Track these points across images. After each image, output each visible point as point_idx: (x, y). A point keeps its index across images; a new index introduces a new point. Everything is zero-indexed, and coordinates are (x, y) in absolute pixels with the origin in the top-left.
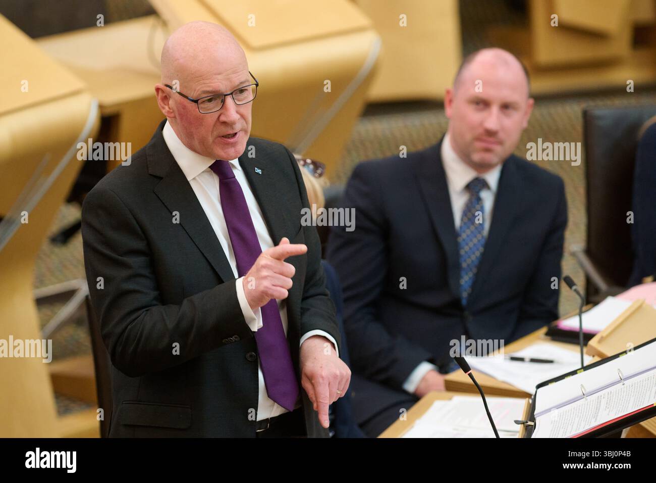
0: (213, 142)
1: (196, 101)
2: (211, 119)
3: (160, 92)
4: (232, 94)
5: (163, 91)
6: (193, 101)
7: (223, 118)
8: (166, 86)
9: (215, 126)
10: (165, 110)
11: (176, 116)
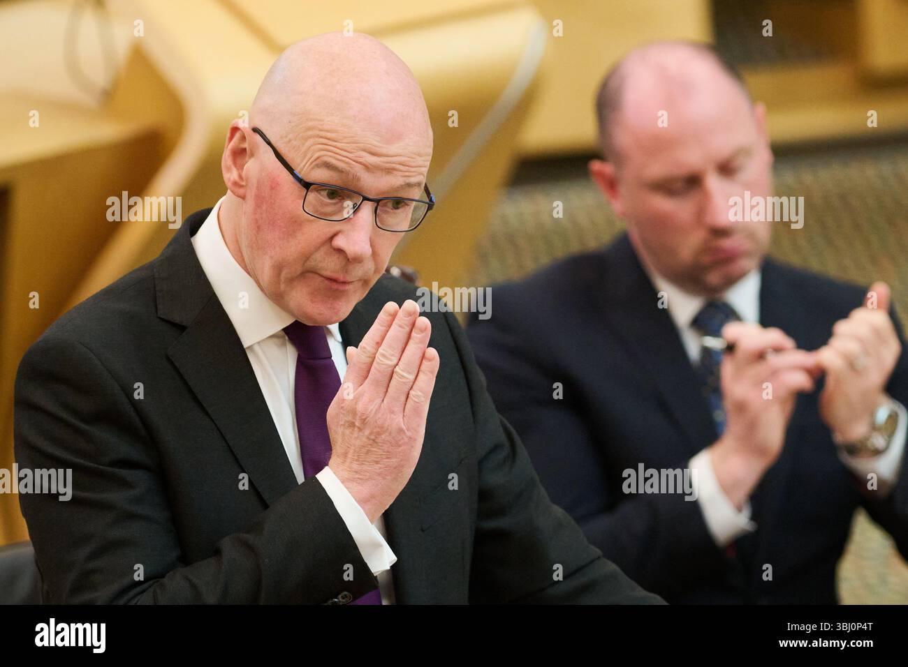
1: (306, 185)
3: (238, 135)
4: (377, 201)
5: (243, 138)
6: (300, 180)
7: (340, 242)
8: (256, 130)
9: (317, 249)
10: (230, 175)
11: (248, 197)
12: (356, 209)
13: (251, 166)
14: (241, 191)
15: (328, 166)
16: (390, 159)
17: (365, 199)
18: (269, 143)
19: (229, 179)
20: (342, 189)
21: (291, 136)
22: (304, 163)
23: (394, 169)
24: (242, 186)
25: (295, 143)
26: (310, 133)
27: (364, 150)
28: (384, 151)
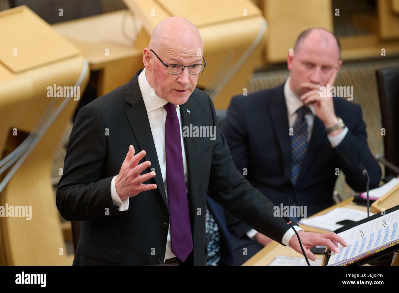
0: (170, 91)
1: (167, 66)
2: (172, 78)
3: (146, 53)
4: (189, 67)
5: (148, 53)
6: (165, 65)
7: (179, 80)
8: (151, 50)
9: (173, 83)
10: (146, 64)
11: (152, 70)
12: (183, 70)
13: (151, 61)
14: (149, 69)
15: (172, 59)
16: (191, 53)
17: (185, 67)
18: (155, 54)
19: (146, 65)
21: (160, 51)
22: (165, 59)
23: (192, 56)
24: (150, 67)
25: (162, 53)
26: (166, 50)
27: (183, 53)
28: (188, 52)
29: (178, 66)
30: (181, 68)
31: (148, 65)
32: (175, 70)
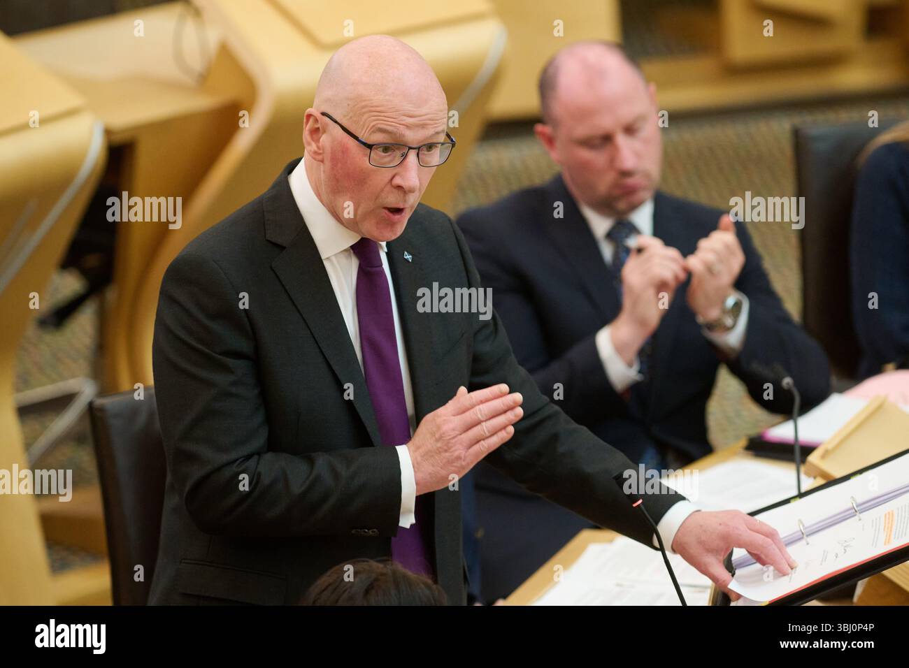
1: (369, 147)
2: (381, 177)
3: (312, 120)
4: (419, 149)
5: (316, 121)
6: (364, 145)
8: (324, 114)
10: (311, 148)
11: (325, 160)
12: (405, 156)
13: (324, 139)
14: (320, 157)
15: (380, 131)
16: (424, 117)
17: (410, 148)
18: (336, 122)
19: (310, 150)
20: (393, 144)
21: (351, 114)
22: (363, 132)
23: (426, 124)
24: (320, 154)
25: (355, 119)
26: (364, 110)
27: (405, 115)
28: (417, 113)
29: (395, 146)
30: (398, 154)
31: (316, 149)
32: (386, 158)
